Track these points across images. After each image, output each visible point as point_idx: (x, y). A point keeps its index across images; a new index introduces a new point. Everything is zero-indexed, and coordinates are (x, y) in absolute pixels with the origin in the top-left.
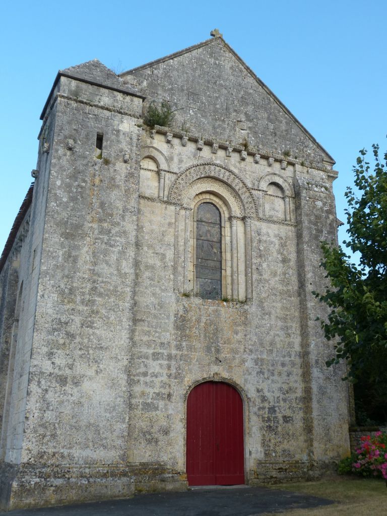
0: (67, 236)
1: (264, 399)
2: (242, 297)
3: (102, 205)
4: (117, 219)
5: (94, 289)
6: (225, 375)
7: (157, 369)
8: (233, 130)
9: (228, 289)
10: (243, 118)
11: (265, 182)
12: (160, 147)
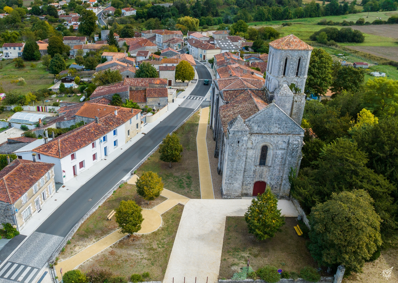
0: (231, 162)
1: (271, 184)
2: (270, 165)
3: (239, 155)
4: (241, 157)
5: (236, 170)
6: (263, 180)
7: (249, 179)
8: (274, 129)
9: (267, 163)
10: (277, 125)
11: (280, 141)
12: (253, 138)
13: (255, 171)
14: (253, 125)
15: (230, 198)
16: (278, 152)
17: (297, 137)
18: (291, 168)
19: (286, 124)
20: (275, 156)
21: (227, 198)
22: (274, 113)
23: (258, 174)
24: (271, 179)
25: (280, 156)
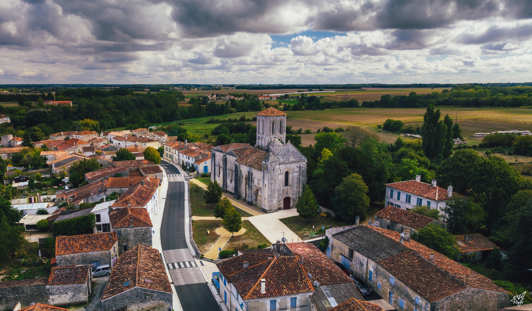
2: (291, 185)
4: (276, 180)
6: (288, 196)
7: (281, 196)
8: (292, 159)
9: (289, 184)
10: (293, 156)
11: (294, 166)
12: (281, 166)
13: (283, 190)
14: (280, 157)
15: (272, 212)
16: (295, 174)
17: (304, 163)
18: (303, 184)
19: (297, 155)
20: (293, 177)
21: (270, 213)
22: (290, 148)
23: (285, 192)
24: (293, 194)
25: (296, 178)
